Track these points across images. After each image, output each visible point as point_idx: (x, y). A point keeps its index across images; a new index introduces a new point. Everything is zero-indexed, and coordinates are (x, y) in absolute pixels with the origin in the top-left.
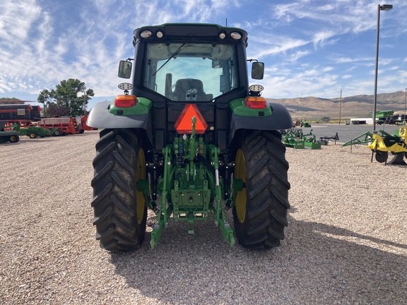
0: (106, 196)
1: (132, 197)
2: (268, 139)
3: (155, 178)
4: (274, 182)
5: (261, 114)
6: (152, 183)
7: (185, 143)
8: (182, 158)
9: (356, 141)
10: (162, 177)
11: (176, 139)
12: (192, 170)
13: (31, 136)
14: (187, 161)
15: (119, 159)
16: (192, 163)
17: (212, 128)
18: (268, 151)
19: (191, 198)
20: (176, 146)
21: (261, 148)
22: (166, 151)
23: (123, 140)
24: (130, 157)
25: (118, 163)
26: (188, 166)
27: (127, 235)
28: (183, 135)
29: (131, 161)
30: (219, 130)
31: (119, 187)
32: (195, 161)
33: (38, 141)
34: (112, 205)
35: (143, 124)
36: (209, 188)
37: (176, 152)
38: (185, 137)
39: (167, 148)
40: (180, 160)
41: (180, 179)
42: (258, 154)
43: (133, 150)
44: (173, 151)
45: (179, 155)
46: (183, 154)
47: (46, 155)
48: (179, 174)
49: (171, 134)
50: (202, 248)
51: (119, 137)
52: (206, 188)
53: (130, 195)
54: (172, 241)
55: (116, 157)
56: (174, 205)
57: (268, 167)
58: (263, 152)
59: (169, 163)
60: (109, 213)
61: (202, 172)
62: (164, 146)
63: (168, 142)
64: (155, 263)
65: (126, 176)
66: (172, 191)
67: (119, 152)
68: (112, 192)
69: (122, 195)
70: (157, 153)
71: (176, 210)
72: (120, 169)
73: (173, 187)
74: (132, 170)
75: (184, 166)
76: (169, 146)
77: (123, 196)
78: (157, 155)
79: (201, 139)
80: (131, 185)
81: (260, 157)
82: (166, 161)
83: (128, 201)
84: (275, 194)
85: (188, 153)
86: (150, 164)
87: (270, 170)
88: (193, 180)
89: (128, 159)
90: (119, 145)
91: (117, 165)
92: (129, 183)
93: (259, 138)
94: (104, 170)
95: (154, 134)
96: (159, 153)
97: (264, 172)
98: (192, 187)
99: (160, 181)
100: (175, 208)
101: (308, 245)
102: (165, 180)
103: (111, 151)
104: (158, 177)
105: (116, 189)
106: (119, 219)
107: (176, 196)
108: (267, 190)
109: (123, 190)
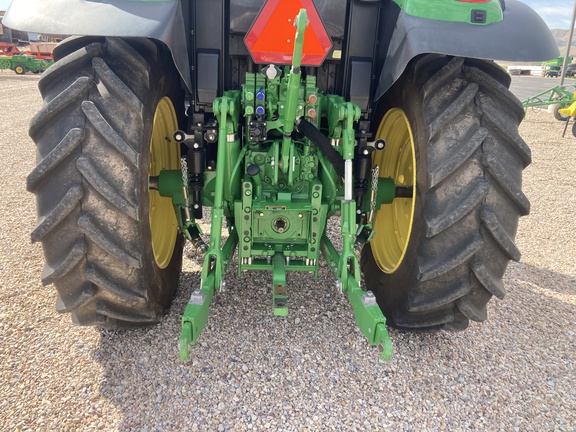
0: (66, 220)
1: (136, 222)
2: (482, 89)
3: (197, 170)
4: (493, 198)
5: (478, 17)
6: (192, 182)
7: (272, 89)
8: (262, 128)
9: (536, 100)
10: (214, 168)
11: (249, 76)
12: (285, 158)
13: (18, 69)
14: (276, 136)
15: (97, 125)
16: (287, 142)
17: (337, 55)
18: (481, 118)
19: (280, 224)
20: (249, 95)
21: (464, 111)
22: (223, 107)
23: (109, 72)
24: (128, 120)
25: (98, 134)
26: (276, 146)
27: (129, 305)
28: (266, 66)
29: (131, 131)
30: (353, 59)
31: (100, 197)
32: (294, 136)
33: (26, 79)
34: (84, 241)
35: (160, 29)
36: (324, 200)
37: (249, 110)
38: (272, 72)
39: (225, 99)
40: (258, 132)
41: (257, 178)
42: (458, 125)
43: (136, 101)
44: (240, 109)
45: (254, 118)
46: (266, 118)
47: (31, 102)
48: (255, 166)
49: (236, 64)
50: (298, 320)
51: (100, 66)
52: (316, 202)
53: (130, 218)
54: (236, 298)
55: (90, 118)
56: (242, 236)
57: (481, 160)
58: (469, 121)
59: (231, 138)
60: (77, 260)
61: (310, 163)
62: (219, 94)
63: (229, 84)
64: (195, 363)
65: (119, 171)
66: (237, 205)
67: (98, 105)
68: (81, 210)
69: (108, 217)
70: (201, 111)
71: (246, 248)
72: (102, 150)
73: (239, 196)
74: (132, 154)
75: (265, 147)
76: (232, 96)
77: (113, 220)
78: (201, 117)
79: (311, 80)
80: (132, 193)
81: (462, 133)
82: (222, 132)
83: (125, 231)
84: (492, 229)
85: (276, 113)
86: (187, 137)
87: (485, 168)
88: (286, 181)
89: (121, 124)
90: (101, 87)
91: (93, 141)
92: (125, 188)
93: (458, 83)
94: (59, 153)
95: (193, 61)
96: (207, 110)
97: (471, 173)
98: (284, 197)
99: (210, 176)
100: (242, 243)
101: (515, 317)
102: (221, 175)
103: (78, 100)
104: (204, 168)
105: (93, 201)
106: (103, 273)
107: (247, 218)
108: (472, 217)
109: (109, 205)
